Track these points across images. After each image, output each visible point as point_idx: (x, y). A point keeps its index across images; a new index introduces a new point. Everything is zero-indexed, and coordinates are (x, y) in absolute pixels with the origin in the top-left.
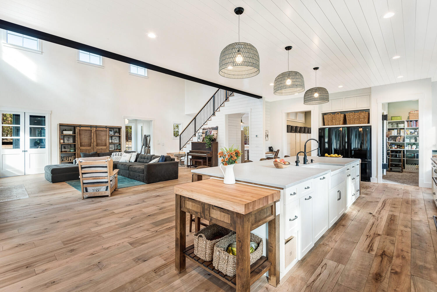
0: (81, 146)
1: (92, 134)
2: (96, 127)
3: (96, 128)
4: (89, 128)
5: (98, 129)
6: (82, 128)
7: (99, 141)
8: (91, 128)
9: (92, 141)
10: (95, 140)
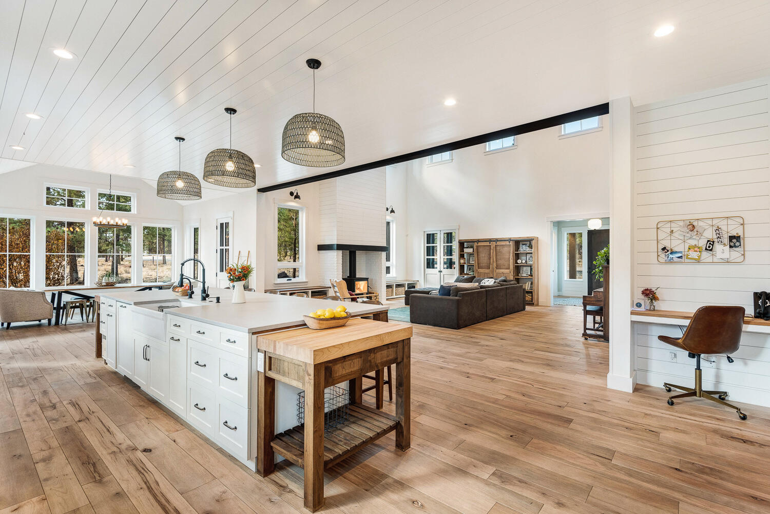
0: (478, 268)
1: (492, 251)
2: (497, 240)
3: (496, 243)
4: (488, 244)
5: (498, 243)
6: (480, 244)
7: (500, 262)
8: (490, 243)
9: (492, 261)
10: (495, 260)
